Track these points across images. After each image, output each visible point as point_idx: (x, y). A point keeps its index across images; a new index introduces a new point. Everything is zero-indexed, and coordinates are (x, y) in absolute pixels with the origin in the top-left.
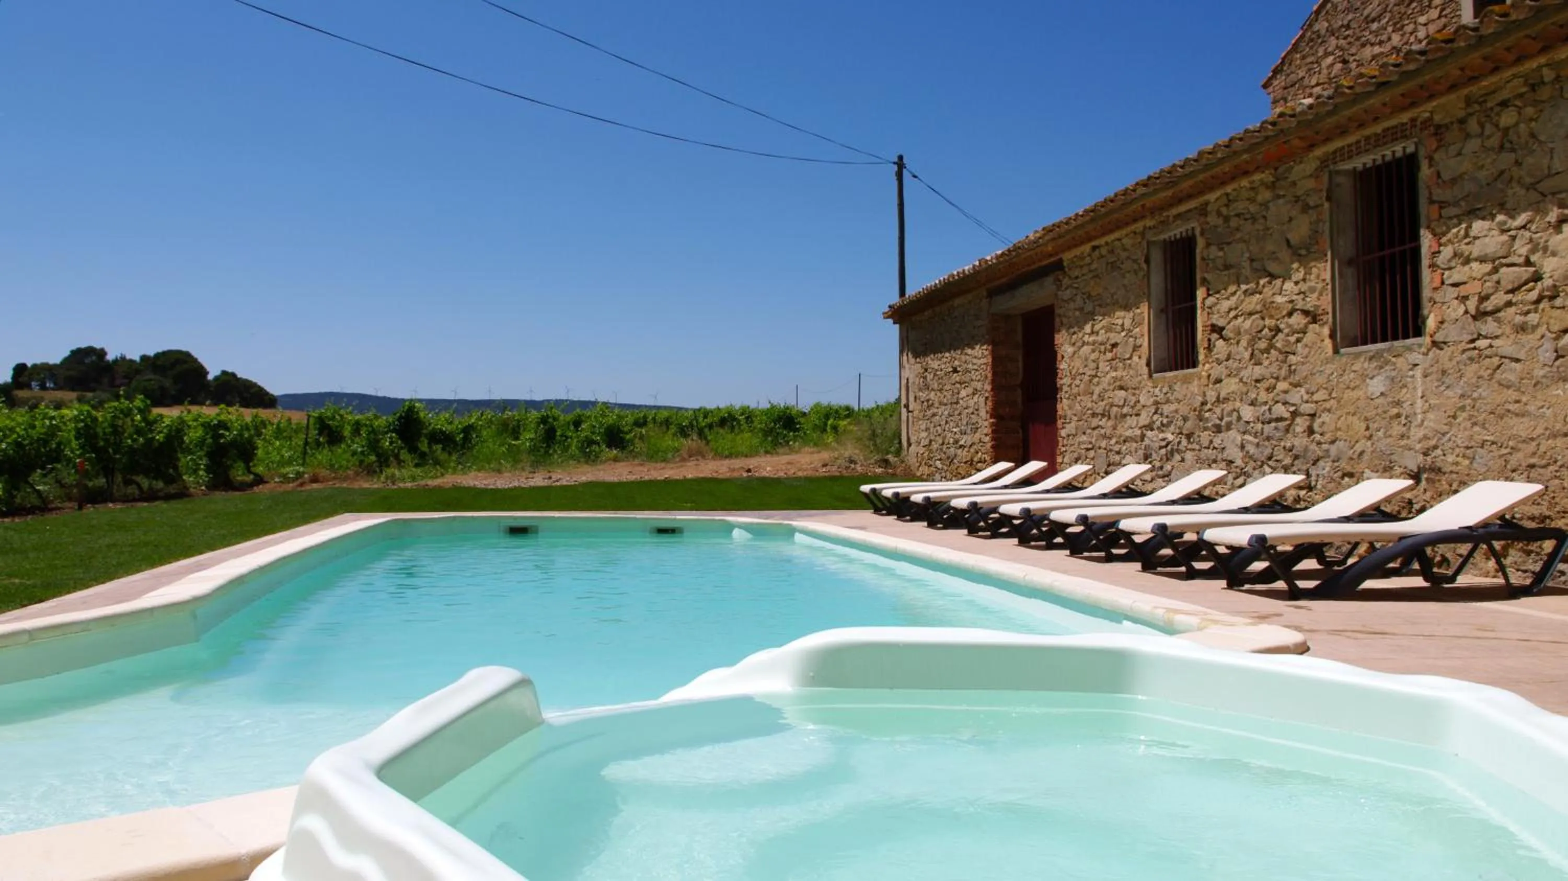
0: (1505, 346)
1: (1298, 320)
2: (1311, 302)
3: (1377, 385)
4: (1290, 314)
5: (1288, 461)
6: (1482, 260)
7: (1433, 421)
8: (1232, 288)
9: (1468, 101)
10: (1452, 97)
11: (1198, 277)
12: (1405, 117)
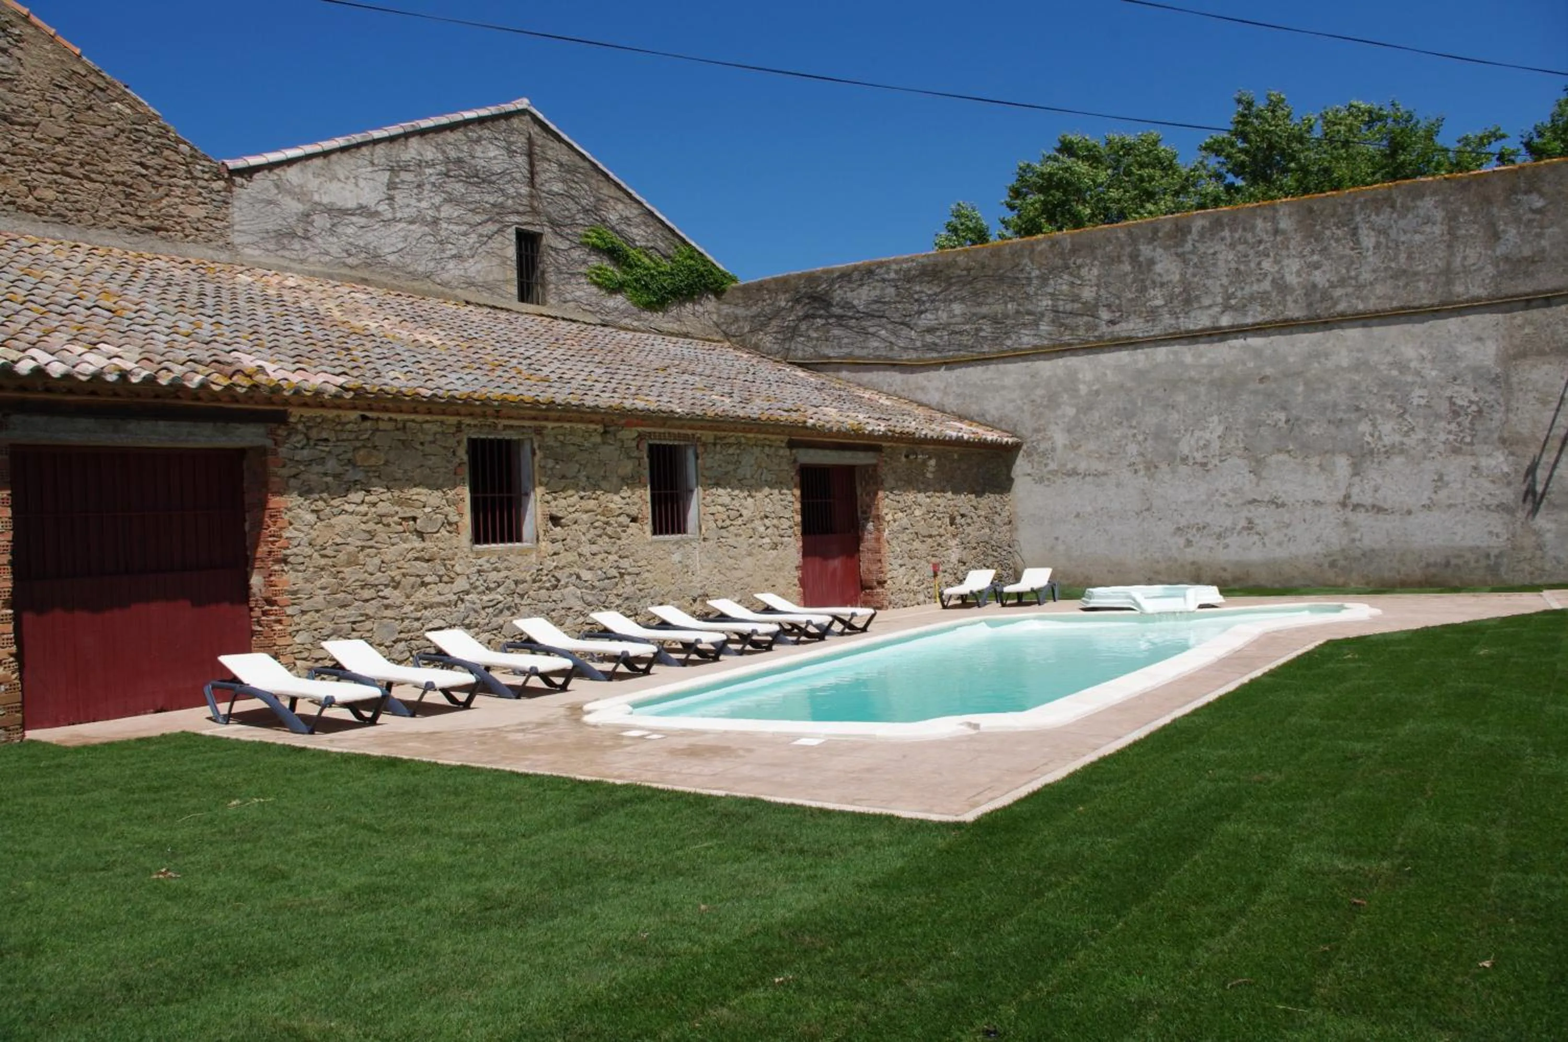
0: (732, 541)
1: (624, 520)
2: (634, 511)
3: (676, 557)
4: (619, 515)
5: (618, 602)
6: (721, 505)
7: (705, 573)
8: (570, 492)
9: (716, 438)
10: (710, 433)
11: (537, 478)
12: (690, 432)
